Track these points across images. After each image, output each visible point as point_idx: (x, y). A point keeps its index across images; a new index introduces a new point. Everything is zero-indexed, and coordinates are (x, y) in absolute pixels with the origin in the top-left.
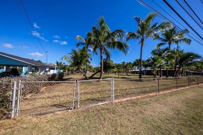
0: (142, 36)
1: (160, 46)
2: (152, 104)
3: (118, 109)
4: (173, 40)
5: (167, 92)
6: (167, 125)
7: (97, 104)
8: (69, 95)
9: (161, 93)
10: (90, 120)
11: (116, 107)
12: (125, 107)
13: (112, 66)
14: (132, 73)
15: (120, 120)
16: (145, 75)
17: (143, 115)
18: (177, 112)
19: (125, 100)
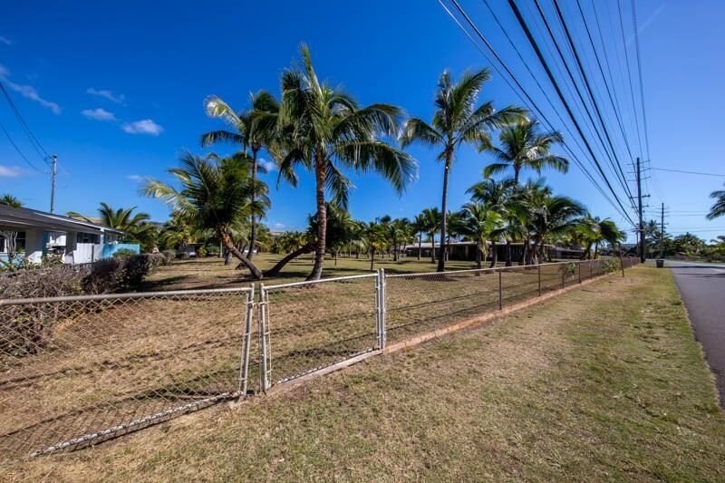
0: (449, 137)
1: (491, 172)
2: (493, 346)
3: (404, 372)
4: (526, 158)
5: (519, 308)
6: (546, 397)
7: (334, 367)
8: (206, 346)
9: (507, 311)
10: (329, 425)
11: (397, 368)
12: (424, 364)
13: (352, 228)
14: (408, 256)
15: (424, 407)
16: (449, 259)
17: (482, 379)
18: (558, 361)
19: (417, 340)
